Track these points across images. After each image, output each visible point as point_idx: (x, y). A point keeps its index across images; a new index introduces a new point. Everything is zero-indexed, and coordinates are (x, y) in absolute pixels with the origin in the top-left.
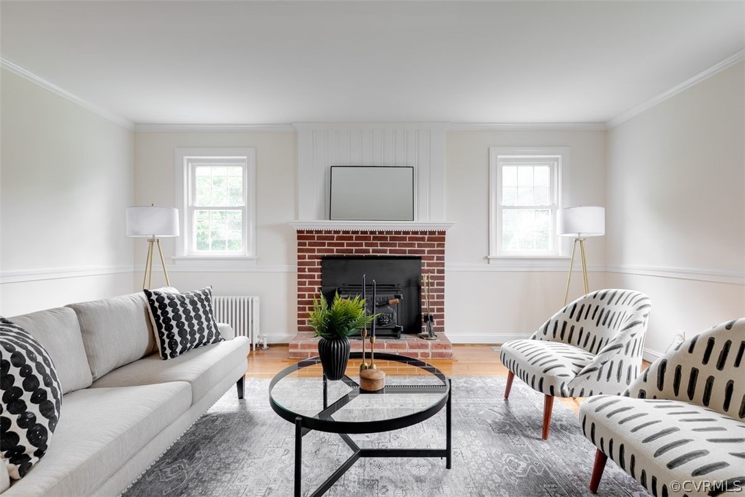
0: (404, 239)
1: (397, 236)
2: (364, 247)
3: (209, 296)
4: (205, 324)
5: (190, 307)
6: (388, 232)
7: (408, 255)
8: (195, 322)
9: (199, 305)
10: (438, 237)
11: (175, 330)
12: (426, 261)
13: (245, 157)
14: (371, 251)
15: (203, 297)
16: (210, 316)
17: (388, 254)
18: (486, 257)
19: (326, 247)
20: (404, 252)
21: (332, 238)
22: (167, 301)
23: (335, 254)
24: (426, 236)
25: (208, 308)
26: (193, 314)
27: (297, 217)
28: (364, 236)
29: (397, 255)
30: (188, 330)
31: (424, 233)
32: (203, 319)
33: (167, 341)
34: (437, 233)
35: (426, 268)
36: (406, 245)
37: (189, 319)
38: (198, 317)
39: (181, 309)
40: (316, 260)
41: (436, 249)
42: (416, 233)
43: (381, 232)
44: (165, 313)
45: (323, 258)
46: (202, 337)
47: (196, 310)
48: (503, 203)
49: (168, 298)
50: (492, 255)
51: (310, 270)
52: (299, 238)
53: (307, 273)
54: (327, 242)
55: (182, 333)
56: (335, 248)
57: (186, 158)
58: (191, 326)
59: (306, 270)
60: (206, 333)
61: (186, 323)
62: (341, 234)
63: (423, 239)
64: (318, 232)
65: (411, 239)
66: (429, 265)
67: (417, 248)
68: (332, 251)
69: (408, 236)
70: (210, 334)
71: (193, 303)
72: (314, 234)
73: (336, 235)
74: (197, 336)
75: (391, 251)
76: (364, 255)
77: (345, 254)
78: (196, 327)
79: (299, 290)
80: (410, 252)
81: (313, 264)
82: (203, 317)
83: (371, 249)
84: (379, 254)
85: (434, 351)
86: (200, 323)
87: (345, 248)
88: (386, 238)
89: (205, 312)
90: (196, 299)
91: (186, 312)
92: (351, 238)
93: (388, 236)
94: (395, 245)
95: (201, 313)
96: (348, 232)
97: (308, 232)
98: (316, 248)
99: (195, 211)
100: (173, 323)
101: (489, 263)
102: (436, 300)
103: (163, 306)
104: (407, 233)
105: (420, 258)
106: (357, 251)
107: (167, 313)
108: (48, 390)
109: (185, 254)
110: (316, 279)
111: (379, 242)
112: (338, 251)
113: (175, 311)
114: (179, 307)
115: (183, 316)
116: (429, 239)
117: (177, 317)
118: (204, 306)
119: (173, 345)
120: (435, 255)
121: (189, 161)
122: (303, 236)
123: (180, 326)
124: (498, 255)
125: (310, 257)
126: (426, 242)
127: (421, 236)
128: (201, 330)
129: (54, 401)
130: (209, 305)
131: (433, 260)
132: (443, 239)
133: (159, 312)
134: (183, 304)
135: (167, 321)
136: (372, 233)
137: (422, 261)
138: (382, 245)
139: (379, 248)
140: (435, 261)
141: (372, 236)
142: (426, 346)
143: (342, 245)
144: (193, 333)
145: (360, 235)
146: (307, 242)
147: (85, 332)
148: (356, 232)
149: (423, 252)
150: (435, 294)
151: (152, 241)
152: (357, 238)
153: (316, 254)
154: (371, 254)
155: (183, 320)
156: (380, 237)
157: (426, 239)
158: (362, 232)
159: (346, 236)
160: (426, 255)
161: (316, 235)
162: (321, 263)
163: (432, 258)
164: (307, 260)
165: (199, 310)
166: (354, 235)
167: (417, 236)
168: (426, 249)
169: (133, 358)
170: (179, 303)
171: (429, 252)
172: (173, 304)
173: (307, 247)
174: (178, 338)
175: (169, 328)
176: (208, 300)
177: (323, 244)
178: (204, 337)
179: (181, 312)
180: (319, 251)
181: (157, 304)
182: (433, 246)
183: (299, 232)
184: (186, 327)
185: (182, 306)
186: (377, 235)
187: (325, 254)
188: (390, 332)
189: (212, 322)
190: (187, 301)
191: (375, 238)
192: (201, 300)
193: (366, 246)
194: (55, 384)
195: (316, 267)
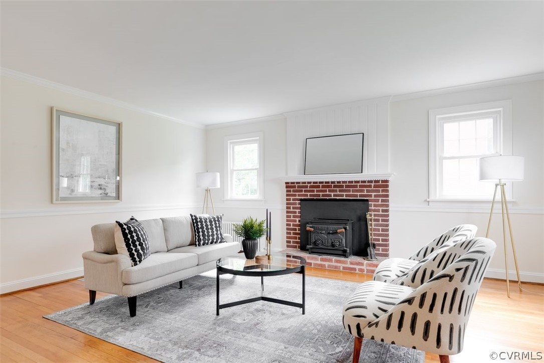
0: (356, 186)
1: (351, 185)
2: (328, 193)
3: (220, 219)
4: (215, 232)
5: (209, 224)
6: (344, 182)
7: (359, 198)
8: (210, 231)
9: (213, 223)
10: (383, 185)
11: (201, 234)
12: (373, 203)
13: (258, 138)
14: (332, 195)
15: (216, 219)
16: (218, 229)
17: (344, 198)
18: (426, 200)
19: (303, 193)
20: (356, 196)
21: (306, 187)
22: (199, 220)
23: (309, 197)
24: (373, 184)
25: (218, 225)
26: (209, 227)
27: (287, 174)
28: (327, 185)
29: (351, 198)
30: (207, 234)
31: (370, 182)
32: (214, 230)
33: (197, 238)
34: (380, 182)
35: (373, 208)
36: (357, 191)
37: (207, 229)
38: (212, 229)
39: (204, 224)
40: (297, 202)
41: (381, 193)
42: (364, 182)
43: (339, 182)
44: (197, 225)
45: (301, 200)
46: (213, 239)
47: (211, 225)
48: (445, 155)
49: (200, 218)
50: (432, 198)
51: (293, 208)
52: (287, 187)
53: (292, 210)
54: (303, 189)
55: (204, 235)
56: (309, 194)
57: (229, 141)
58: (208, 232)
59: (291, 208)
60: (215, 237)
61: (206, 231)
62: (312, 184)
63: (370, 186)
64: (297, 183)
65: (361, 186)
66: (375, 206)
67: (365, 193)
68: (307, 195)
69: (358, 184)
70: (218, 238)
71: (211, 222)
72: (295, 185)
73: (309, 185)
74: (211, 238)
75: (347, 196)
76: (328, 198)
77: (315, 198)
78: (210, 234)
79: (287, 221)
80: (361, 196)
81: (295, 204)
82: (215, 229)
83: (332, 194)
84: (338, 198)
85: (368, 268)
86: (213, 232)
87: (315, 193)
88: (342, 186)
89: (216, 227)
90: (212, 220)
91: (207, 226)
92: (318, 187)
93: (344, 184)
94: (349, 191)
95: (214, 227)
96: (316, 183)
97: (292, 183)
98: (297, 193)
99: (234, 172)
100: (200, 230)
101: (429, 205)
102: (381, 232)
103: (197, 222)
104: (358, 182)
105: (367, 200)
106: (323, 195)
107: (198, 225)
108: (144, 243)
109: (229, 198)
110: (297, 214)
111: (338, 189)
112: (310, 195)
113: (202, 225)
114: (203, 223)
115: (205, 227)
116: (375, 186)
117: (202, 228)
118: (216, 224)
119: (199, 240)
120: (380, 199)
121: (231, 143)
122: (289, 186)
123: (203, 232)
124: (438, 198)
125: (294, 200)
126: (372, 188)
127: (369, 184)
128: (213, 235)
129: (145, 247)
130: (219, 224)
131: (379, 202)
132: (387, 186)
133: (195, 224)
134: (206, 222)
135: (198, 229)
136: (333, 182)
137: (370, 203)
138: (340, 191)
139: (338, 193)
140: (380, 203)
141: (333, 185)
142: (362, 264)
143: (313, 191)
144: (208, 236)
145: (324, 184)
146: (292, 189)
147: (165, 230)
148: (322, 183)
149: (371, 196)
150: (380, 228)
151: (207, 190)
152: (323, 187)
153: (297, 197)
154: (333, 197)
155: (205, 229)
156: (338, 185)
157: (373, 186)
158: (326, 183)
159: (315, 185)
160: (373, 198)
161: (297, 185)
162: (300, 204)
163: (378, 201)
164: (292, 201)
165: (213, 225)
166: (321, 185)
167: (365, 184)
168: (373, 194)
169: (184, 244)
170: (204, 221)
171: (375, 196)
172: (201, 222)
173: (292, 193)
174: (202, 238)
175: (199, 232)
176: (218, 221)
177: (302, 191)
178: (214, 239)
179: (204, 226)
180: (299, 195)
181: (194, 221)
182: (378, 191)
183: (286, 183)
184: (206, 233)
185: (205, 223)
186: (336, 184)
187: (303, 198)
188: (340, 252)
189: (219, 232)
190: (208, 221)
191: (335, 186)
192: (215, 221)
193: (329, 192)
194: (146, 242)
195: (297, 206)
